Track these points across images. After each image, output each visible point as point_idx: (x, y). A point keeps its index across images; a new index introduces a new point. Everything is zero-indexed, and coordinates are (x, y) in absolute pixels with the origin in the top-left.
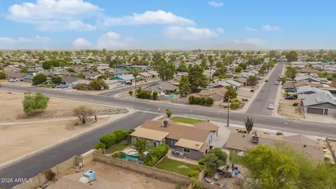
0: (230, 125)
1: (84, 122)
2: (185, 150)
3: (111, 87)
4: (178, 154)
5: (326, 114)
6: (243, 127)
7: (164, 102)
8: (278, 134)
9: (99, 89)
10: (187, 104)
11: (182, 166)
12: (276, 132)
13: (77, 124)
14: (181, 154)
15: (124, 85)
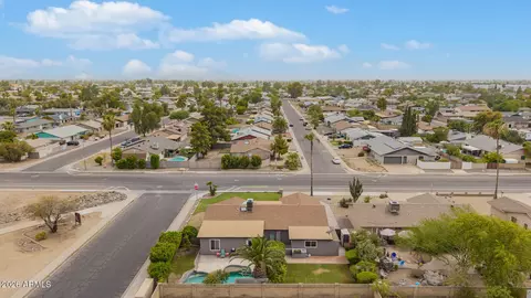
0: (314, 193)
1: (54, 230)
2: (308, 244)
3: (42, 153)
4: (300, 252)
5: (405, 162)
6: (348, 195)
7: (175, 171)
8: (382, 197)
9: (18, 160)
10: (219, 169)
11: (320, 271)
12: (379, 194)
13: (42, 238)
14: (304, 251)
15: (65, 146)
